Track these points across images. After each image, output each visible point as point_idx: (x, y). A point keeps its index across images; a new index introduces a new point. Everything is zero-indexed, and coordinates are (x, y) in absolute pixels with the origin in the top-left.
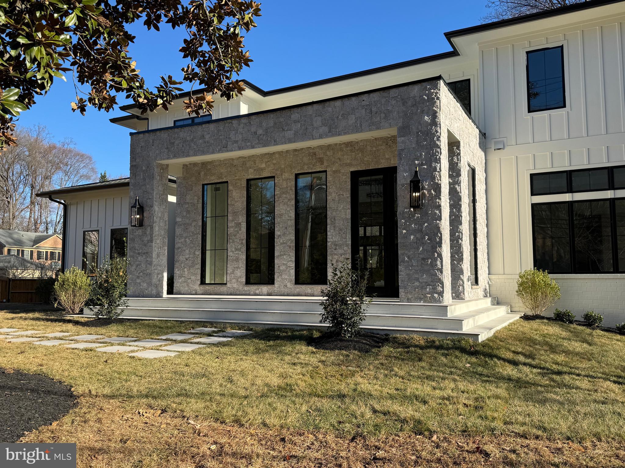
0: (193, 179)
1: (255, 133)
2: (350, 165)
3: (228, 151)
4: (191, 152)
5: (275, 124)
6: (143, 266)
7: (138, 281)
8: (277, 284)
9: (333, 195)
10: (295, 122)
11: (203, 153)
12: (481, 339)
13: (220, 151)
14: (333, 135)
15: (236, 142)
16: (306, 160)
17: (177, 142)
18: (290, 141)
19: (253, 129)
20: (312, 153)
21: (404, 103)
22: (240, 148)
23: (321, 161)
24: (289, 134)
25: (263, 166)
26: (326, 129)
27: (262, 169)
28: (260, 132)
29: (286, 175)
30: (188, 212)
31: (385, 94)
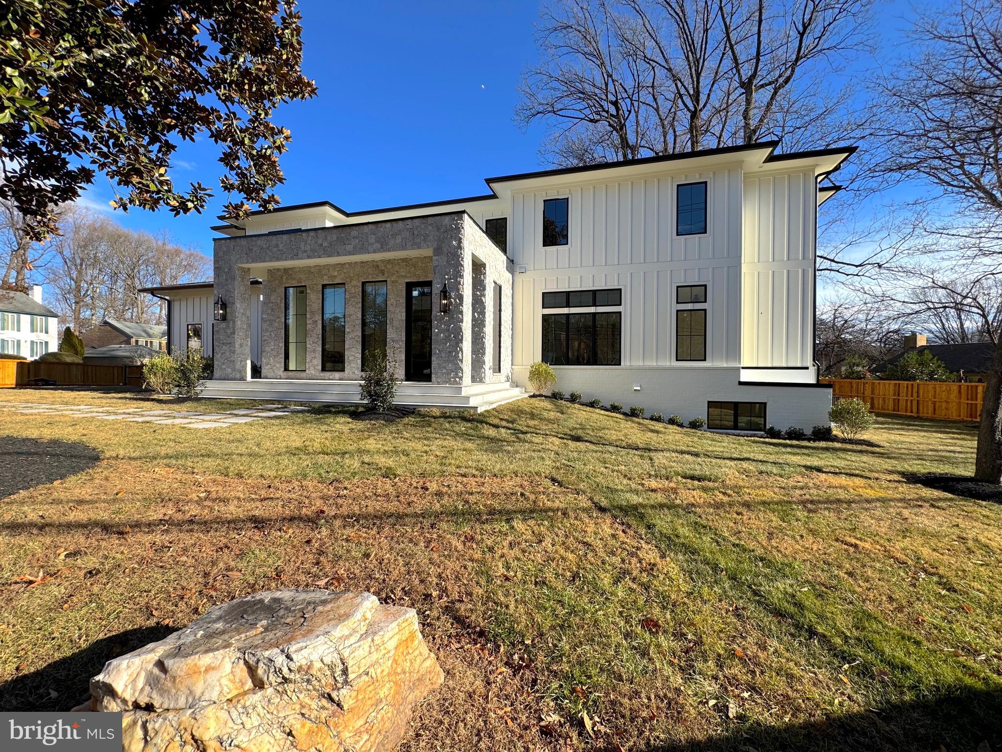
0: (277, 282)
1: (322, 245)
2: (405, 277)
3: (298, 259)
4: (267, 259)
5: (338, 238)
6: (228, 354)
7: (223, 367)
8: (346, 372)
9: (392, 300)
10: (354, 238)
11: (278, 260)
12: (479, 411)
13: (292, 259)
14: (384, 251)
15: (305, 251)
16: (370, 271)
17: (255, 249)
18: (350, 253)
19: (320, 242)
20: (375, 265)
21: (438, 229)
22: (309, 257)
23: (383, 272)
24: (349, 248)
25: (336, 274)
26: (378, 245)
27: (335, 277)
28: (325, 244)
29: (354, 283)
30: (273, 310)
31: (424, 221)
